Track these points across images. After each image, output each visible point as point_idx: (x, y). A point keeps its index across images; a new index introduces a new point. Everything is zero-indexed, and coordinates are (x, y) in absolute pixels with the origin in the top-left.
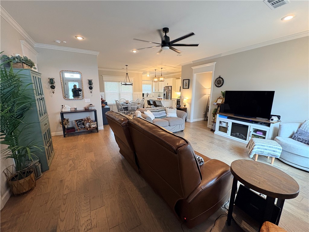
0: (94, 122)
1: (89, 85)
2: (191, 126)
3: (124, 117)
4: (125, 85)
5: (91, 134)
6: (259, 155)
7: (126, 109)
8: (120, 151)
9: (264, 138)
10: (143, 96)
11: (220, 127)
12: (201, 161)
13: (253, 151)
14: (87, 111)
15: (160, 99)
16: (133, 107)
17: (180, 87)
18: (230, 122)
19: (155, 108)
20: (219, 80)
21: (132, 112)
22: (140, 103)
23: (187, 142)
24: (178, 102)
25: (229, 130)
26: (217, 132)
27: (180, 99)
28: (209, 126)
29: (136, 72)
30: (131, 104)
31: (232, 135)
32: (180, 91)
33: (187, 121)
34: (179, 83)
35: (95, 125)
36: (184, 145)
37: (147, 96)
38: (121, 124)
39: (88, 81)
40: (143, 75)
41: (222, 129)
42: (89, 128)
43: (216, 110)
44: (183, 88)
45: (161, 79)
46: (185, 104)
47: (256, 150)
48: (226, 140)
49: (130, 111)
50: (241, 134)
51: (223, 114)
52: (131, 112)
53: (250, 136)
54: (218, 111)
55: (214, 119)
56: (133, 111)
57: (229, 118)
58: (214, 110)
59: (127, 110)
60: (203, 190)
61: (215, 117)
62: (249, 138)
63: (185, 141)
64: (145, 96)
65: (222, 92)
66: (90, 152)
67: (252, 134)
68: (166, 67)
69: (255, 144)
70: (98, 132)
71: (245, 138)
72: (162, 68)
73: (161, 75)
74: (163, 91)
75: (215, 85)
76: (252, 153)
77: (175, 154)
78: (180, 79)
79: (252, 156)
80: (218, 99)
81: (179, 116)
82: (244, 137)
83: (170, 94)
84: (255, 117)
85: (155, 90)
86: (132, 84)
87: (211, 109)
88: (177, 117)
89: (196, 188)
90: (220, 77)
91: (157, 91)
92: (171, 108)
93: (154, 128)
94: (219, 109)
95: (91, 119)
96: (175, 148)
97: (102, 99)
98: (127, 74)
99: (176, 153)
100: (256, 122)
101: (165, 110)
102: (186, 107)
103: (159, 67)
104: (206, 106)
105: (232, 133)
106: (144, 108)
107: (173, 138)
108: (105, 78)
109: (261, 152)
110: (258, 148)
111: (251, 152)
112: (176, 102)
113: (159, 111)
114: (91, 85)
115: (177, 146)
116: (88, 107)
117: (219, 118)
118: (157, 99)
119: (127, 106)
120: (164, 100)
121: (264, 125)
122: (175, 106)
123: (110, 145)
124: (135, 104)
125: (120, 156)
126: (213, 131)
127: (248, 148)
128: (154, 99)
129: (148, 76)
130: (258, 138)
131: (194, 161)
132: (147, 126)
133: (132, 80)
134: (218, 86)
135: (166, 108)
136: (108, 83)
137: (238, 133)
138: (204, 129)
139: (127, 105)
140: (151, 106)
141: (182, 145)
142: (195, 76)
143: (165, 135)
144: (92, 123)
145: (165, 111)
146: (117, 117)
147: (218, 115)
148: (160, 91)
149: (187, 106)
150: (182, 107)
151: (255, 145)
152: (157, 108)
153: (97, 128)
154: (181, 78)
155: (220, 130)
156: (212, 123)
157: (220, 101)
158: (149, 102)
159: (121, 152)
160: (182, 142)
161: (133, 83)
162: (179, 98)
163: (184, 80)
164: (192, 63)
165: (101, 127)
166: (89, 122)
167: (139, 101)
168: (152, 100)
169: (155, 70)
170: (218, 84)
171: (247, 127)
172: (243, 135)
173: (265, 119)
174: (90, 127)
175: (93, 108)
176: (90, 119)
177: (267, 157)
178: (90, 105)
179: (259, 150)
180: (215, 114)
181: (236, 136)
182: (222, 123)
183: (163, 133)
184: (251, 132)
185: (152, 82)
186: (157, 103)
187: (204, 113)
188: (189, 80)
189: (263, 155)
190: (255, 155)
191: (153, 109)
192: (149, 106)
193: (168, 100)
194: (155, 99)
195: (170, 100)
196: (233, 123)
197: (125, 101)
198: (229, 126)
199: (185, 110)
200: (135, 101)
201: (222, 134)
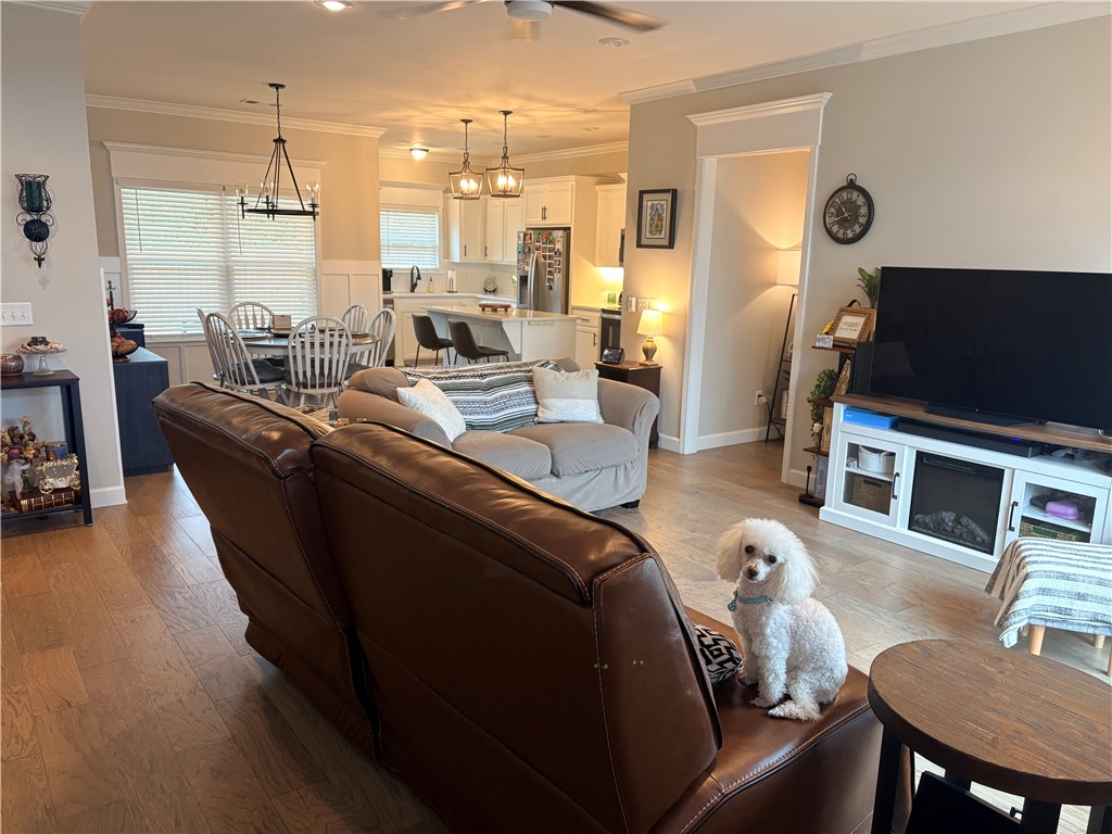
0: (63, 457)
1: (29, 210)
2: (688, 479)
3: (284, 423)
4: (267, 212)
5: (39, 536)
6: (1048, 629)
7: (275, 369)
8: (251, 637)
9: (1085, 538)
10: (387, 287)
11: (851, 477)
12: (726, 657)
13: (1019, 605)
14: (14, 382)
15: (494, 309)
16: (322, 361)
17: (623, 237)
18: (907, 448)
19: (466, 366)
20: (849, 201)
21: (317, 391)
22: (366, 336)
23: (642, 547)
24: (611, 329)
25: (901, 498)
26: (836, 508)
27: (619, 313)
28: (792, 474)
29: (339, 129)
30: (307, 341)
31: (917, 523)
32: (621, 260)
33: (662, 444)
34: (614, 206)
35: (65, 476)
36: (624, 561)
37: (413, 287)
38: (266, 460)
39: (16, 187)
40: (383, 152)
41: (865, 489)
42: (24, 496)
43: (832, 378)
44: (639, 245)
45: (504, 181)
46: (649, 345)
47: (1031, 605)
48: (883, 556)
49: (305, 387)
50: (965, 520)
51: (866, 404)
52: (310, 391)
53: (1012, 529)
54: (843, 388)
55: (820, 435)
56: (322, 386)
57: (901, 425)
58: (820, 379)
59: (284, 377)
60: (727, 800)
61: (826, 420)
62: (1005, 538)
63: (630, 543)
64: (399, 287)
65: (861, 270)
66: (47, 648)
67: (1024, 519)
68: (532, 105)
69: (1029, 569)
70: (88, 520)
71: (986, 538)
72: (506, 113)
73: (505, 157)
74: (512, 258)
75: (829, 232)
76: (1013, 620)
77: (579, 608)
78: (618, 181)
79: (1010, 638)
80: (843, 312)
81: (614, 414)
82: (981, 534)
83: (558, 277)
84: (1039, 417)
85: (465, 251)
86: (314, 206)
87: (803, 372)
88: (601, 421)
89: (692, 788)
90: (851, 185)
91: (475, 256)
92: (566, 365)
93: (468, 478)
94: (846, 373)
95: (40, 439)
96: (579, 577)
97: (110, 303)
98: (280, 141)
99: (585, 603)
100: (1045, 451)
101: (530, 381)
102: (656, 359)
103: (490, 104)
104: (774, 356)
105: (919, 516)
106: (390, 363)
107: (570, 528)
108: (122, 159)
109: (1059, 610)
110: (1044, 591)
111: (1005, 617)
112: (598, 331)
113: (489, 388)
114: (39, 210)
115: (592, 563)
116: (17, 358)
117: (845, 429)
118: (477, 312)
119: (279, 353)
120: (522, 315)
121: (1085, 462)
122: (589, 353)
123: (182, 602)
124: (336, 339)
125: (252, 664)
126: (812, 501)
127: (995, 594)
128: (454, 309)
129: (419, 156)
130: (1054, 536)
131: (678, 643)
132: (428, 471)
133: (312, 179)
134: (840, 235)
135: (535, 367)
136: (145, 194)
137: (947, 510)
138: (761, 494)
139: (283, 342)
140: (442, 352)
141: (615, 560)
142: (710, 166)
143: (525, 512)
144: (47, 464)
145: (526, 388)
146: (235, 421)
147: (839, 409)
148: (496, 257)
149: (665, 356)
150: (634, 359)
151: (1027, 577)
152: (482, 366)
153: (79, 499)
154: (624, 176)
155: (850, 497)
156: (809, 459)
157: (852, 329)
158: (425, 330)
159: (256, 637)
160: (615, 544)
161: (318, 202)
162: (616, 306)
163: (642, 193)
164: (695, 91)
165: (109, 491)
166: (30, 453)
167: (360, 322)
168: (446, 315)
169: (467, 122)
170: (843, 222)
171: (996, 475)
172: (973, 526)
173: (1089, 432)
174: (31, 490)
175: (52, 365)
176: (33, 437)
177: (1090, 640)
178: (35, 341)
179: (1049, 601)
180: (821, 406)
181: (939, 531)
182: (864, 454)
183: (519, 502)
184: (1016, 504)
185: (446, 201)
186: (474, 330)
187: (764, 399)
188: (674, 193)
189: (1070, 628)
190: (1031, 628)
191: (452, 370)
192: (427, 353)
193: (545, 316)
194: (466, 306)
195: (557, 315)
196: (921, 456)
197: (268, 318)
198: (903, 475)
199: (650, 378)
200: (335, 318)
201: (862, 518)
